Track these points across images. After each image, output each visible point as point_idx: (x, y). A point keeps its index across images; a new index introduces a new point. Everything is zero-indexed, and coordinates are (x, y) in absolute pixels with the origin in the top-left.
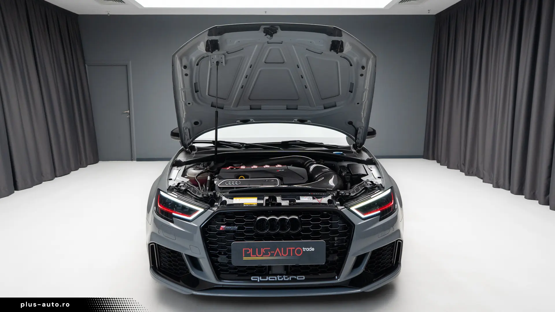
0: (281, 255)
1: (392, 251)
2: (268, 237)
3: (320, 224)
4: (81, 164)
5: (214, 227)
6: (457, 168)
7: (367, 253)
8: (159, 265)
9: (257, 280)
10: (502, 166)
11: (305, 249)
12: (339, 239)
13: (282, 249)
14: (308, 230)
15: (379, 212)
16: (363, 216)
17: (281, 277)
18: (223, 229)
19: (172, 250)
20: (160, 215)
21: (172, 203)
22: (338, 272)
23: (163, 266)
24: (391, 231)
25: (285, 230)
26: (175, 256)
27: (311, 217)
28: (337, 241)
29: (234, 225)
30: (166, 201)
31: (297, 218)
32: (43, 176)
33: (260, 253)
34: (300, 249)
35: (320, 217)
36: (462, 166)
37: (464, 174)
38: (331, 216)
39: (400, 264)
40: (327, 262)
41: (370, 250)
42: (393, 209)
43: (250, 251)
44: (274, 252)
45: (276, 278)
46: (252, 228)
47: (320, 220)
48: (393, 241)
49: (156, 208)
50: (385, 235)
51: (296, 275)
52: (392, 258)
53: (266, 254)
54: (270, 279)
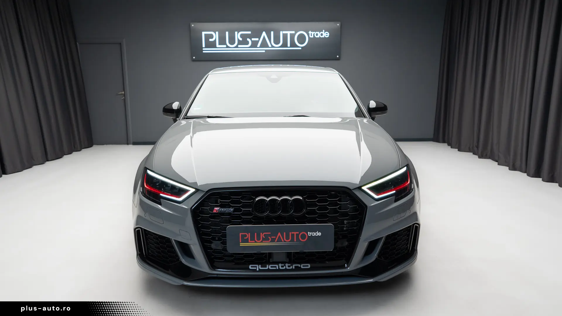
0: (283, 241)
1: (408, 236)
2: (268, 221)
3: (328, 205)
4: (74, 147)
5: (207, 209)
6: (469, 151)
7: (381, 238)
8: (147, 253)
9: (255, 268)
10: (519, 147)
11: (311, 233)
12: (349, 222)
13: (285, 233)
14: (313, 212)
15: (394, 192)
16: (376, 197)
17: (283, 265)
18: (217, 211)
19: (160, 235)
20: (147, 196)
21: (160, 182)
22: (349, 260)
23: (151, 254)
24: (408, 214)
25: (288, 212)
26: (164, 242)
27: (317, 197)
28: (346, 224)
29: (230, 207)
30: (154, 181)
31: (302, 199)
32: (34, 160)
33: (259, 239)
34: (305, 233)
35: (327, 197)
36: (475, 149)
37: (477, 156)
38: (340, 196)
39: (417, 250)
40: (335, 248)
41: (384, 235)
42: (409, 189)
43: (247, 235)
44: (275, 237)
45: (277, 266)
46: (250, 211)
47: (327, 201)
48: (410, 225)
49: (143, 190)
50: (401, 218)
51: (300, 263)
52: (408, 243)
53: (265, 239)
54: (270, 268)
